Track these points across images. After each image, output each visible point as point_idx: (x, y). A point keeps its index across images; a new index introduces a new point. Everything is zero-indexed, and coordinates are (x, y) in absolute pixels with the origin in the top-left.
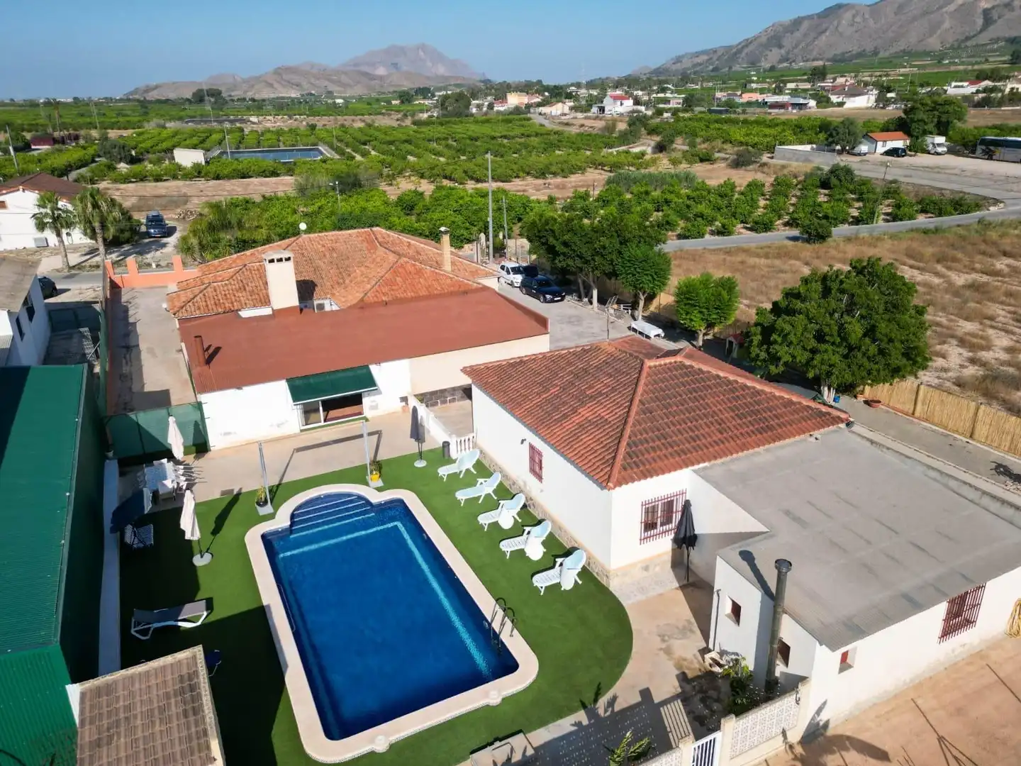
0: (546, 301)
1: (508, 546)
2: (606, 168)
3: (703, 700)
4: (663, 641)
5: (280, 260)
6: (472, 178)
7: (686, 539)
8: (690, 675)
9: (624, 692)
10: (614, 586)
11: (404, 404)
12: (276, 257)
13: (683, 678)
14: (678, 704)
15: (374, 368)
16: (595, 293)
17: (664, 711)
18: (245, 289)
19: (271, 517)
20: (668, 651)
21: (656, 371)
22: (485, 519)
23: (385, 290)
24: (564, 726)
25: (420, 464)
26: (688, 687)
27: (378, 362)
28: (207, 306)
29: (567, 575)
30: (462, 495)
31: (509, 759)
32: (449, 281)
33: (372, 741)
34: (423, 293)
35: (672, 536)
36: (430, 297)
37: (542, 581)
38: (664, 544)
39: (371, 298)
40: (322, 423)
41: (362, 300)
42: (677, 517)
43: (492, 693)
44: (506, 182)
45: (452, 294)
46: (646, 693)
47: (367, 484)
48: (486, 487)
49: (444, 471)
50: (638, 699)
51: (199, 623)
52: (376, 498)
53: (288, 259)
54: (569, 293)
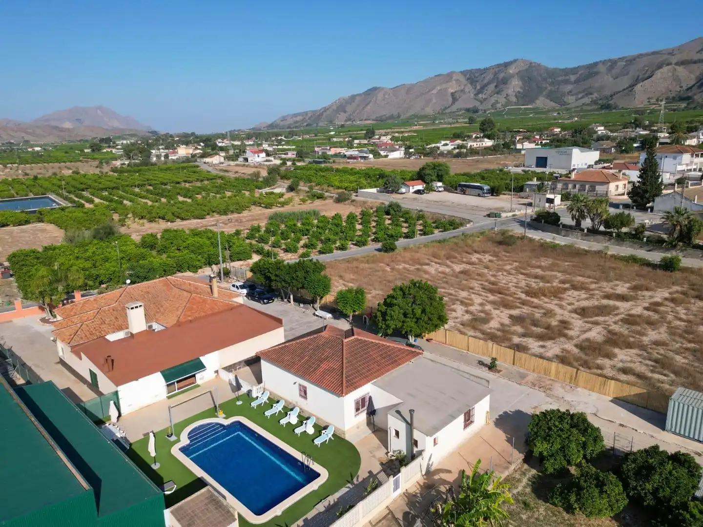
0: (264, 303)
1: (298, 431)
3: (391, 470)
4: (371, 453)
5: (136, 307)
7: (372, 412)
8: (384, 462)
9: (362, 474)
10: (348, 437)
11: (216, 374)
12: (134, 306)
13: (382, 464)
14: (383, 473)
15: (202, 358)
16: (291, 297)
17: (378, 476)
18: (105, 323)
19: (178, 441)
20: (374, 456)
21: (348, 344)
22: (283, 422)
23: (189, 313)
24: (344, 490)
25: (239, 403)
26: (384, 467)
27: (203, 355)
29: (327, 436)
30: (268, 414)
32: (221, 304)
34: (209, 312)
35: (366, 412)
36: (213, 314)
37: (318, 442)
38: (363, 416)
39: (182, 319)
40: (176, 392)
41: (178, 321)
42: (367, 404)
43: (314, 486)
45: (226, 311)
46: (370, 472)
47: (217, 417)
48: (278, 408)
49: (254, 404)
50: (368, 475)
51: (174, 490)
52: (227, 422)
53: (140, 306)
54: (277, 296)
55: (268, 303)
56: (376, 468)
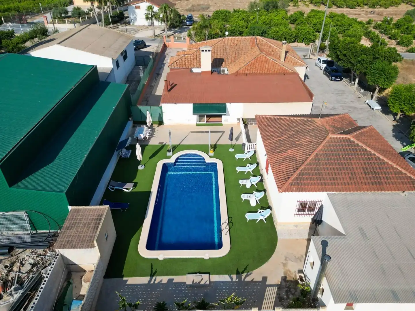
1: (244, 197)
2: (412, 4)
3: (287, 291)
4: (286, 260)
5: (206, 51)
6: (336, 5)
7: (317, 221)
8: (288, 279)
9: (256, 275)
10: (278, 228)
11: (238, 121)
12: (204, 49)
13: (284, 279)
14: (276, 289)
15: (228, 105)
16: (357, 80)
17: (268, 289)
18: (197, 59)
19: (169, 157)
20: (285, 265)
21: (332, 140)
22: (242, 182)
23: (249, 68)
24: (226, 278)
25: (231, 150)
26: (284, 284)
27: (230, 102)
28: (181, 64)
29: (261, 215)
30: (239, 169)
31: (199, 282)
32: (279, 67)
33: (158, 255)
34: (265, 71)
35: (312, 216)
36: (268, 74)
37: (249, 216)
38: (307, 219)
39: (242, 71)
40: (205, 123)
41: (237, 72)
42: (316, 210)
43: (206, 254)
44: (353, 8)
45: (278, 74)
46: (265, 279)
47: (207, 154)
48: (250, 168)
49: (238, 156)
50: (261, 280)
51: (129, 191)
52: (208, 160)
53: (209, 51)
54: (346, 77)
55: (335, 80)
56: (275, 279)
